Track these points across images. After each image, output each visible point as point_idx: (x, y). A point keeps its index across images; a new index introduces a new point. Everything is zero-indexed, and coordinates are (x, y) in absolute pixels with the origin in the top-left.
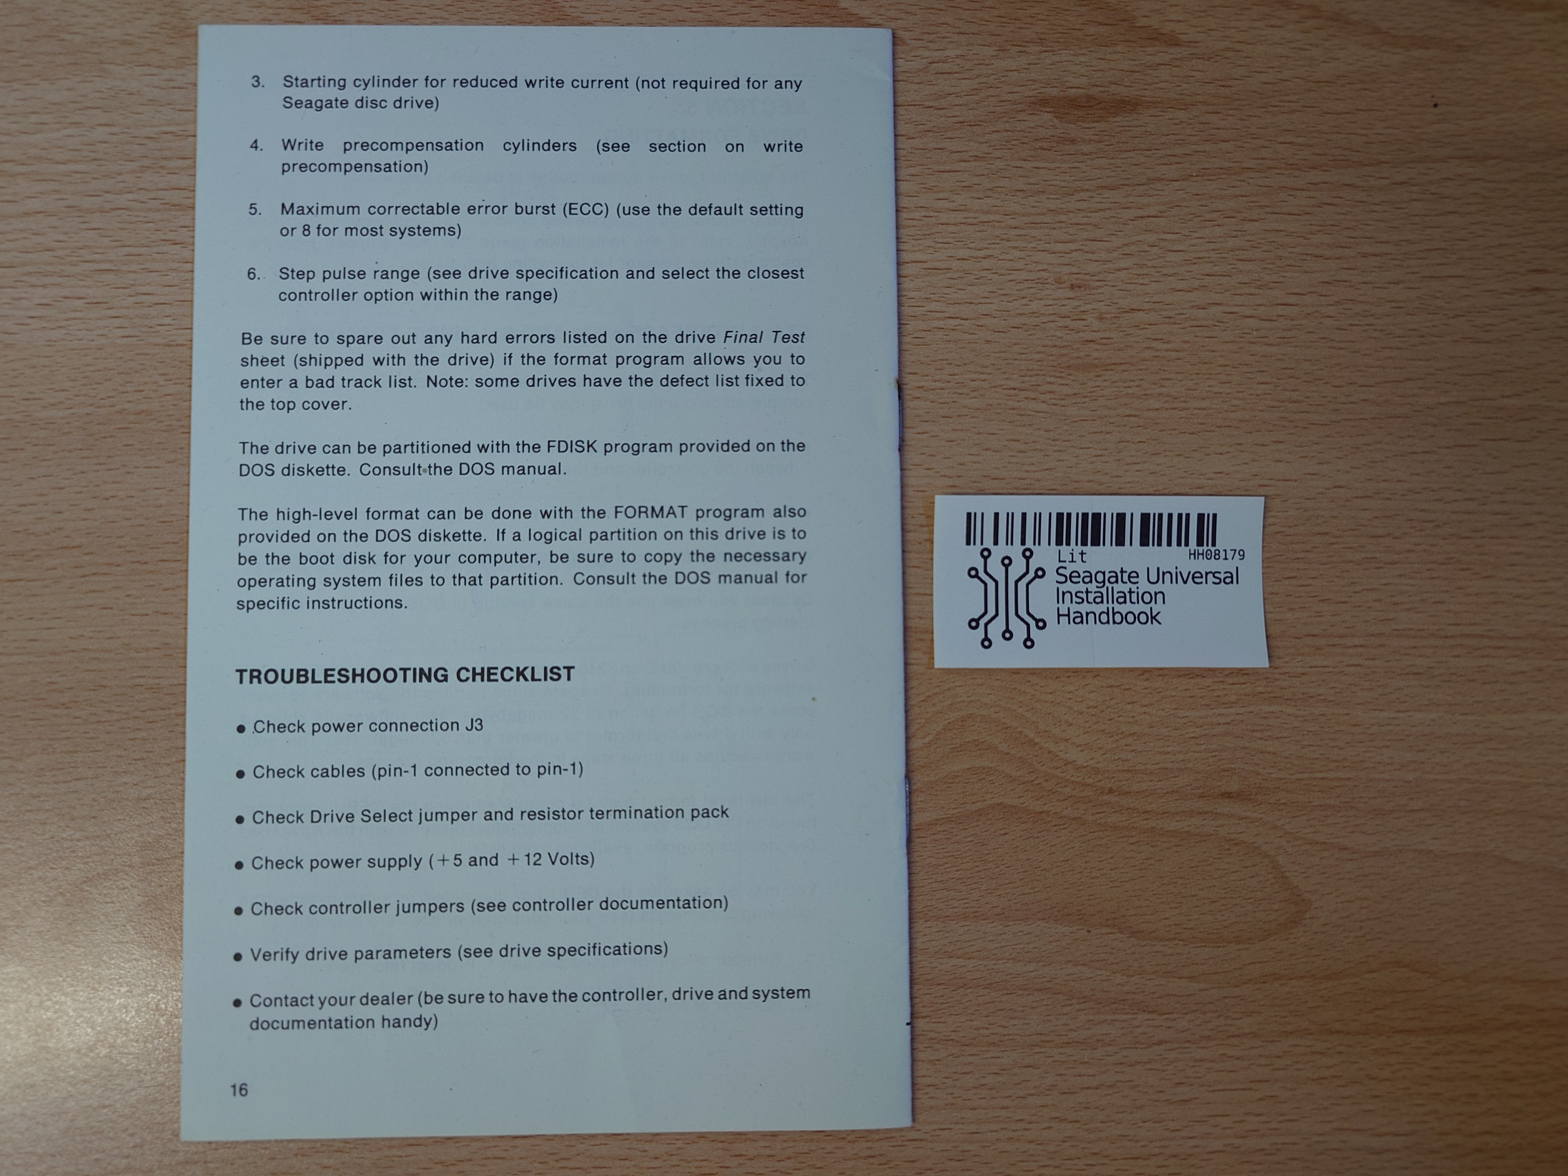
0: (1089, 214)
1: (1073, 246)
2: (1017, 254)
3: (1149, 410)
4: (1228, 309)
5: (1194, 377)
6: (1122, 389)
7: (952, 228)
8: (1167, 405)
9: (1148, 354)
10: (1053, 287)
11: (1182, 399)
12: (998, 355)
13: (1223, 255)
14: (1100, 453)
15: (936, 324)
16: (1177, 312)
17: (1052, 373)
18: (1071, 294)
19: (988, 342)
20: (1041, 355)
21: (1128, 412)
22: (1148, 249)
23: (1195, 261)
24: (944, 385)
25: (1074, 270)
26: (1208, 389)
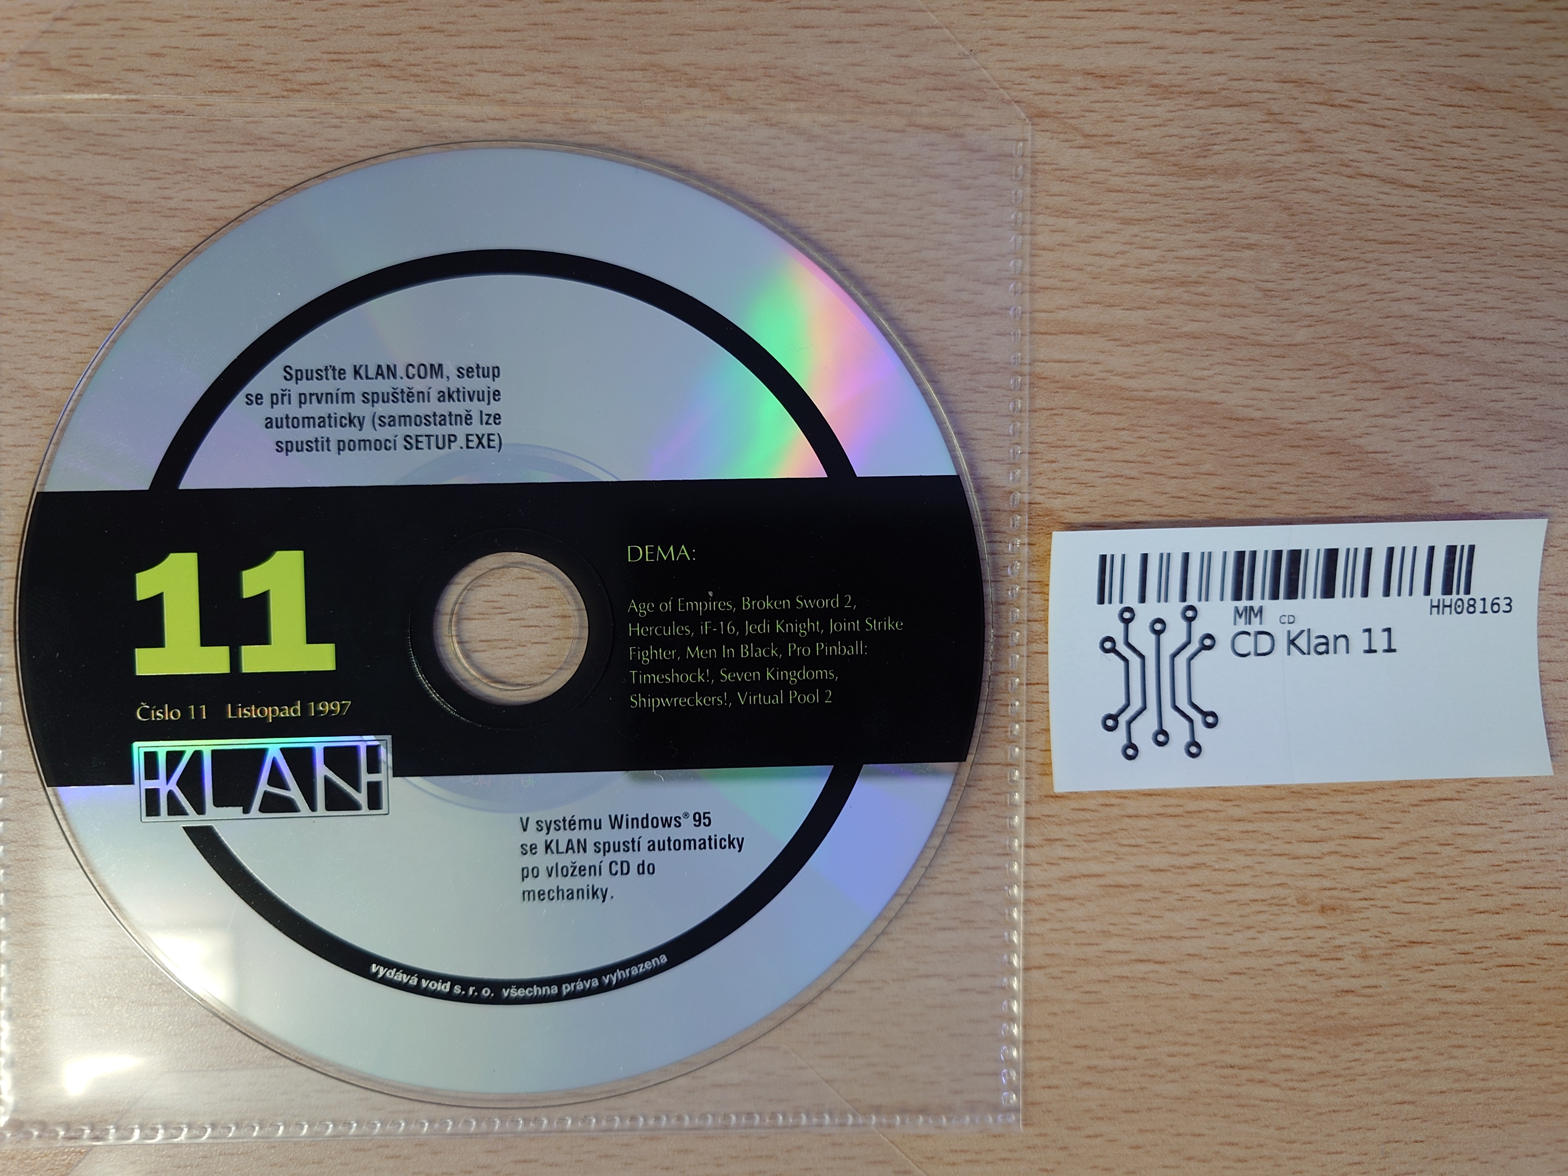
0: (1351, 798)
1: (1326, 847)
2: (1242, 860)
3: (1431, 1093)
4: (1554, 939)
5: (1499, 1042)
6: (1392, 1063)
7: (1143, 823)
8: (1457, 1086)
9: (1432, 1009)
10: (1293, 910)
11: (1481, 1076)
12: (1209, 1016)
13: (1549, 857)
14: (1357, 1159)
15: (1118, 970)
16: (1478, 945)
17: (1289, 1042)
18: (1321, 920)
19: (1194, 996)
20: (1273, 1015)
21: (1400, 1097)
22: (1438, 849)
23: (1507, 866)
24: (1128, 1064)
25: (1327, 883)
26: (1518, 1059)
